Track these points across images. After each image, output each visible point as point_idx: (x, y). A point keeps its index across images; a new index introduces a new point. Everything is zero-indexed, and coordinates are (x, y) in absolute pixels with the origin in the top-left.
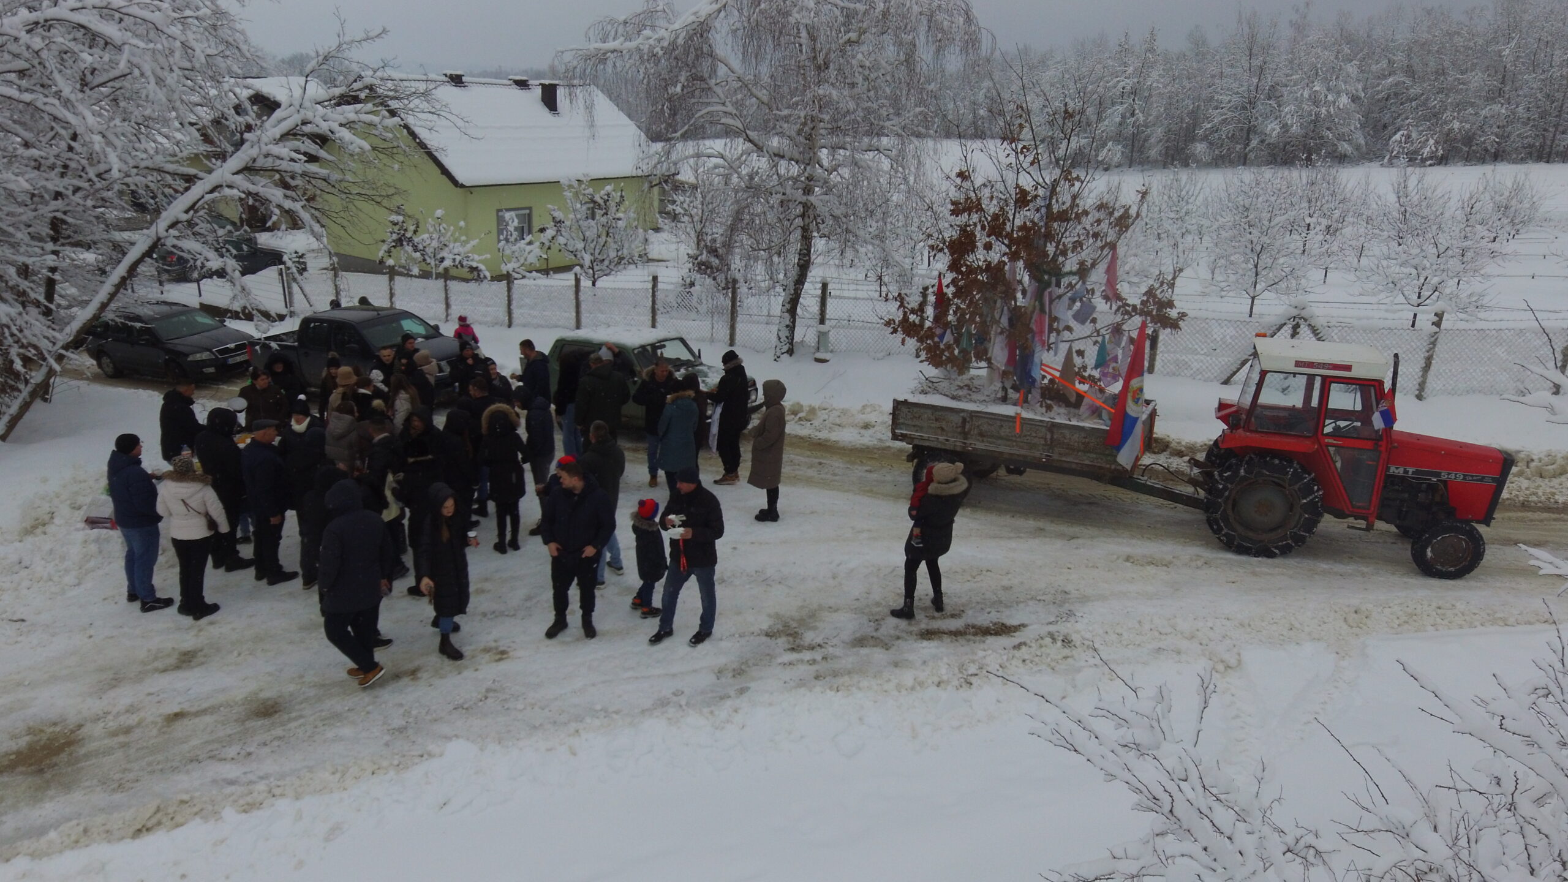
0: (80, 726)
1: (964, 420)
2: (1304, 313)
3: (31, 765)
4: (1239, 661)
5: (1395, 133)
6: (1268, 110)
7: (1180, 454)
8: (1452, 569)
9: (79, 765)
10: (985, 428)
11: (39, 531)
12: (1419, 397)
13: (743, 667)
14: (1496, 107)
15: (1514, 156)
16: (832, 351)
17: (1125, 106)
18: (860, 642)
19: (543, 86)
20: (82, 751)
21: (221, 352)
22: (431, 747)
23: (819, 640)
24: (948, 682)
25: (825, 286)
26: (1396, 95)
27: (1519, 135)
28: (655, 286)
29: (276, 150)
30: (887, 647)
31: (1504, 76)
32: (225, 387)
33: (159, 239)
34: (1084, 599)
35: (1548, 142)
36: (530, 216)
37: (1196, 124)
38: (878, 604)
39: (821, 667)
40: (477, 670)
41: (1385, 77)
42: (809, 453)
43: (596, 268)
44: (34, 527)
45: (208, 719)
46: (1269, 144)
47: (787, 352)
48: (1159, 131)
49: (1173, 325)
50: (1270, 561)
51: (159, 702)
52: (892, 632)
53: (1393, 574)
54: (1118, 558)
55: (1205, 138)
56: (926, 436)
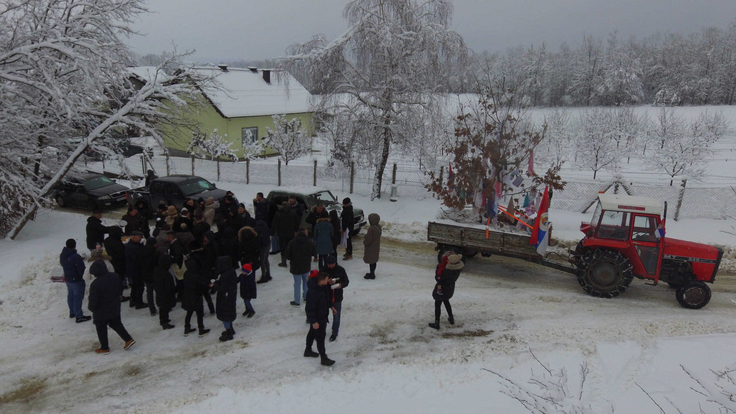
0: (46, 379)
1: (462, 232)
2: (620, 180)
3: (22, 398)
4: (595, 350)
5: (658, 91)
6: (599, 80)
7: (563, 246)
8: (696, 304)
9: (46, 398)
10: (472, 235)
11: (29, 283)
12: (676, 220)
13: (359, 351)
14: (705, 79)
15: (714, 102)
16: (398, 196)
17: (532, 79)
18: (414, 339)
19: (264, 71)
20: (47, 391)
21: (114, 195)
22: (212, 391)
23: (395, 338)
24: (456, 359)
25: (395, 166)
26: (658, 74)
27: (716, 92)
28: (315, 165)
29: (143, 105)
30: (427, 342)
31: (708, 65)
32: (115, 212)
33: (88, 146)
34: (521, 318)
35: (730, 96)
36: (257, 131)
37: (565, 87)
38: (423, 320)
39: (396, 351)
40: (233, 352)
41: (653, 65)
42: (388, 245)
43: (288, 156)
44: (27, 281)
45: (106, 376)
46: (599, 96)
47: (377, 196)
48: (548, 90)
49: (560, 187)
50: (608, 300)
51: (83, 367)
52: (430, 334)
53: (668, 307)
54: (536, 298)
55: (569, 93)
56: (444, 239)
